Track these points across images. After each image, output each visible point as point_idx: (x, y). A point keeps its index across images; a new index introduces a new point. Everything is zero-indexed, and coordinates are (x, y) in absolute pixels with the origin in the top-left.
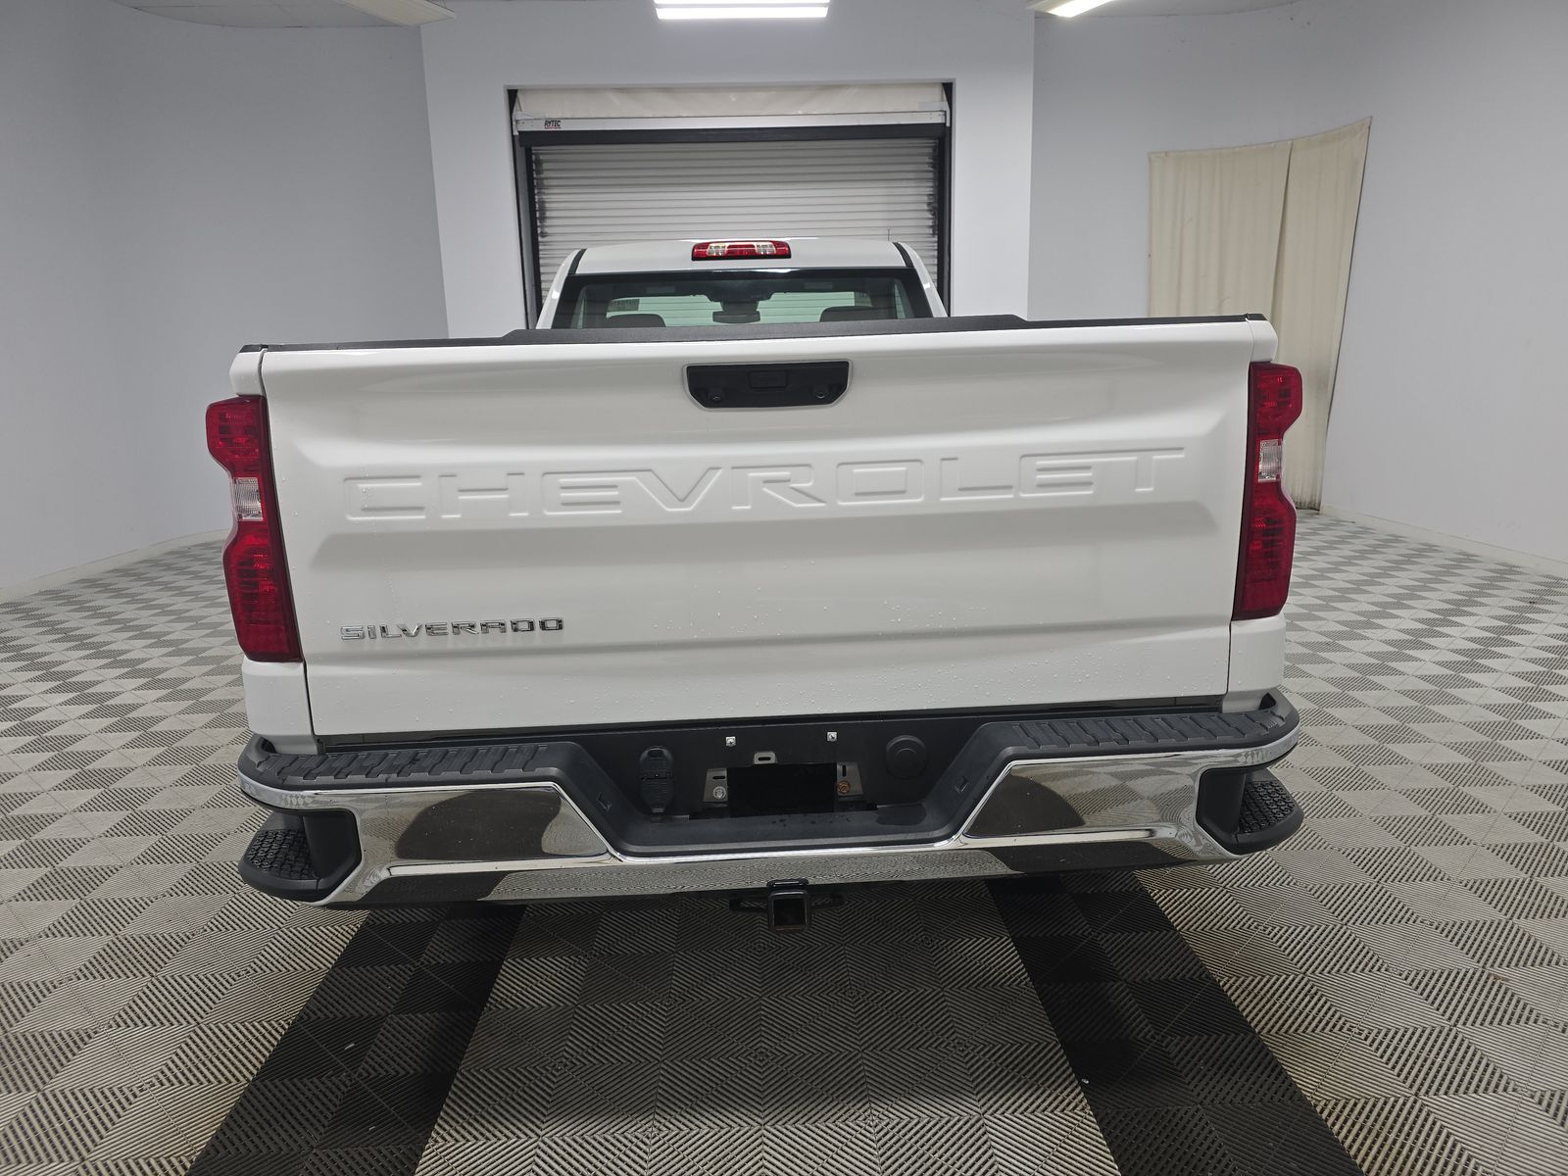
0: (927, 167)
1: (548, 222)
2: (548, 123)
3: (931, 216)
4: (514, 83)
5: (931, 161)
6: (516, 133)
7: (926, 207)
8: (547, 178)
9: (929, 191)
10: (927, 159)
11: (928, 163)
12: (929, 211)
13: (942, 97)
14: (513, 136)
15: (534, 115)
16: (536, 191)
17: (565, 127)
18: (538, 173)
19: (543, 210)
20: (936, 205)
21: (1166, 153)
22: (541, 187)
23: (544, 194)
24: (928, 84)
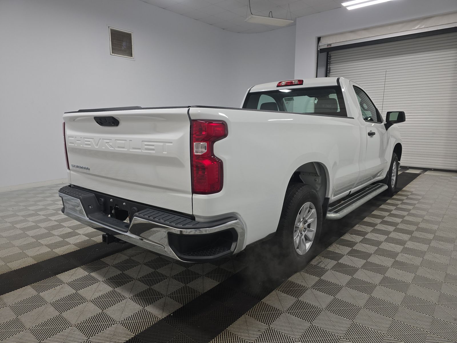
1: (331, 74)
2: (328, 45)
4: (319, 35)
6: (319, 50)
8: (332, 61)
14: (318, 51)
15: (324, 44)
16: (328, 65)
17: (332, 46)
18: (330, 59)
19: (330, 70)
22: (330, 63)
23: (331, 65)
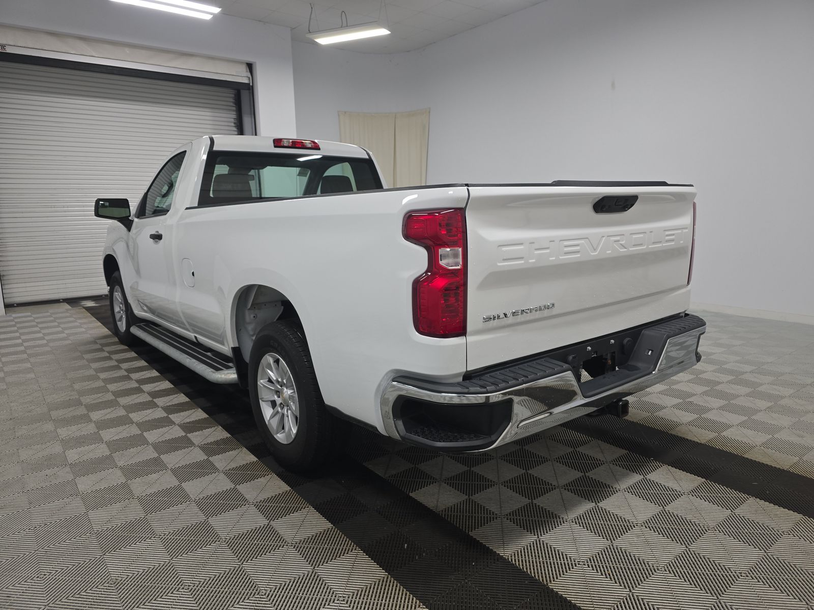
0: (232, 104)
3: (236, 130)
5: (234, 101)
7: (233, 125)
9: (234, 116)
10: (232, 100)
11: (232, 102)
12: (235, 127)
13: (247, 70)
20: (238, 124)
21: (345, 112)
24: (240, 62)
